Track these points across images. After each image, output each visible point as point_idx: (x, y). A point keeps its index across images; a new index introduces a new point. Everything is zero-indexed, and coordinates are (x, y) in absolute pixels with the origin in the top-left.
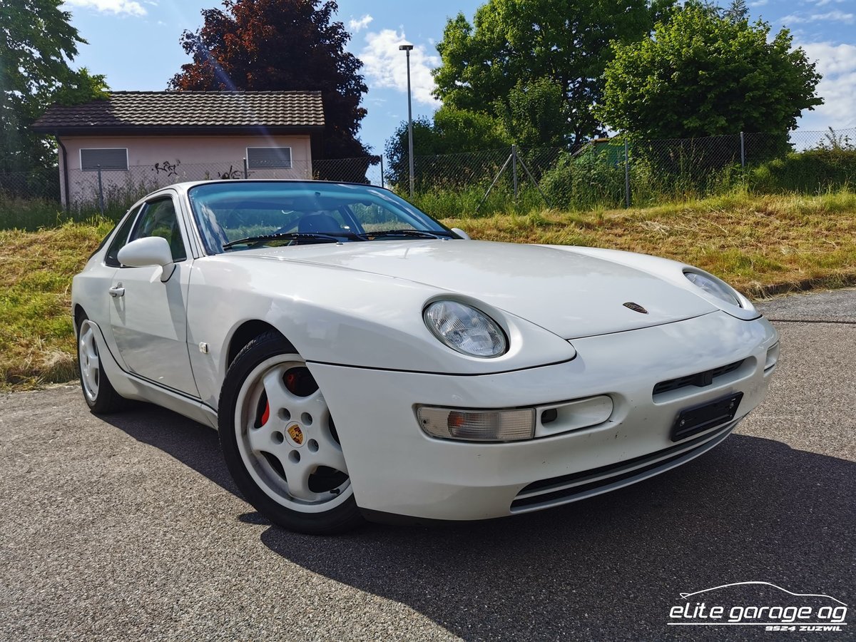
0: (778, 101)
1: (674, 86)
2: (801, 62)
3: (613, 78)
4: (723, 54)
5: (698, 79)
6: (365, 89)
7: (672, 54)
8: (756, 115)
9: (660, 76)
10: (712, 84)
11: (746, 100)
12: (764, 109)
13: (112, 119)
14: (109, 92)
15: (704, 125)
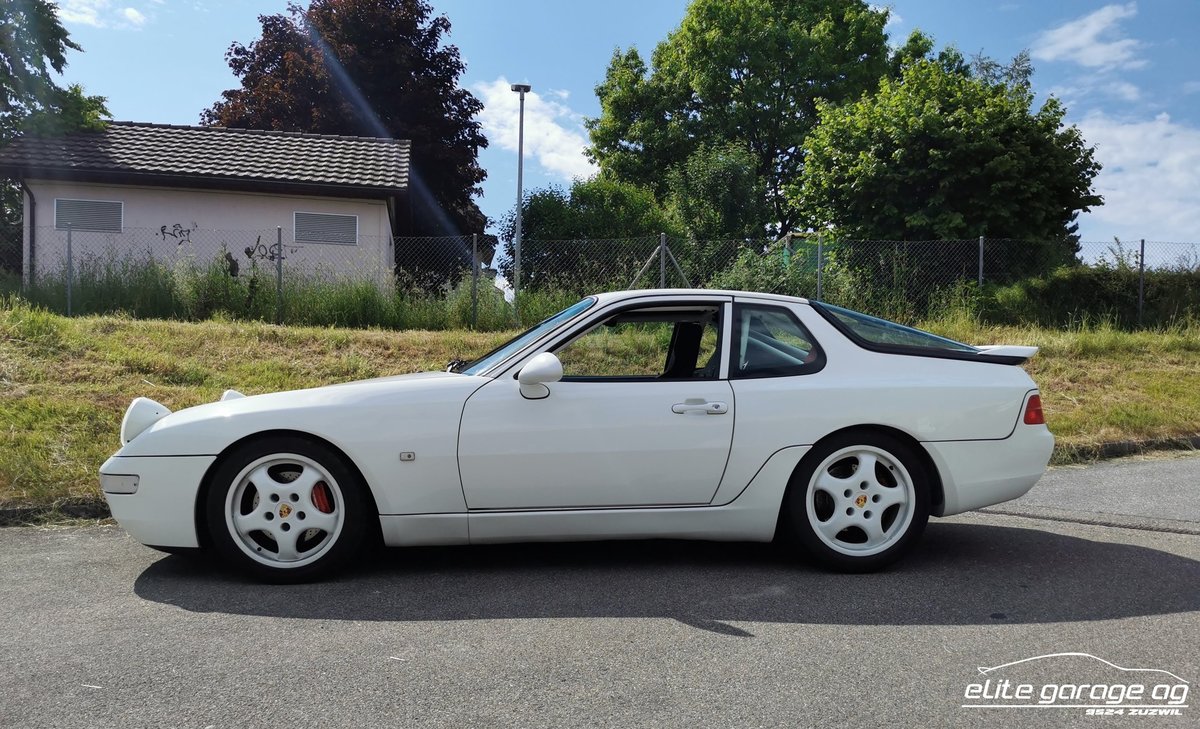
0: (1037, 196)
1: (897, 168)
2: (1075, 145)
3: (815, 151)
4: (965, 126)
5: (929, 161)
6: (483, 142)
7: (895, 124)
8: (1005, 213)
9: (878, 154)
10: (946, 168)
11: (992, 194)
12: (1017, 207)
13: (105, 160)
14: (107, 122)
15: (933, 224)
